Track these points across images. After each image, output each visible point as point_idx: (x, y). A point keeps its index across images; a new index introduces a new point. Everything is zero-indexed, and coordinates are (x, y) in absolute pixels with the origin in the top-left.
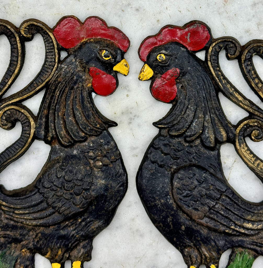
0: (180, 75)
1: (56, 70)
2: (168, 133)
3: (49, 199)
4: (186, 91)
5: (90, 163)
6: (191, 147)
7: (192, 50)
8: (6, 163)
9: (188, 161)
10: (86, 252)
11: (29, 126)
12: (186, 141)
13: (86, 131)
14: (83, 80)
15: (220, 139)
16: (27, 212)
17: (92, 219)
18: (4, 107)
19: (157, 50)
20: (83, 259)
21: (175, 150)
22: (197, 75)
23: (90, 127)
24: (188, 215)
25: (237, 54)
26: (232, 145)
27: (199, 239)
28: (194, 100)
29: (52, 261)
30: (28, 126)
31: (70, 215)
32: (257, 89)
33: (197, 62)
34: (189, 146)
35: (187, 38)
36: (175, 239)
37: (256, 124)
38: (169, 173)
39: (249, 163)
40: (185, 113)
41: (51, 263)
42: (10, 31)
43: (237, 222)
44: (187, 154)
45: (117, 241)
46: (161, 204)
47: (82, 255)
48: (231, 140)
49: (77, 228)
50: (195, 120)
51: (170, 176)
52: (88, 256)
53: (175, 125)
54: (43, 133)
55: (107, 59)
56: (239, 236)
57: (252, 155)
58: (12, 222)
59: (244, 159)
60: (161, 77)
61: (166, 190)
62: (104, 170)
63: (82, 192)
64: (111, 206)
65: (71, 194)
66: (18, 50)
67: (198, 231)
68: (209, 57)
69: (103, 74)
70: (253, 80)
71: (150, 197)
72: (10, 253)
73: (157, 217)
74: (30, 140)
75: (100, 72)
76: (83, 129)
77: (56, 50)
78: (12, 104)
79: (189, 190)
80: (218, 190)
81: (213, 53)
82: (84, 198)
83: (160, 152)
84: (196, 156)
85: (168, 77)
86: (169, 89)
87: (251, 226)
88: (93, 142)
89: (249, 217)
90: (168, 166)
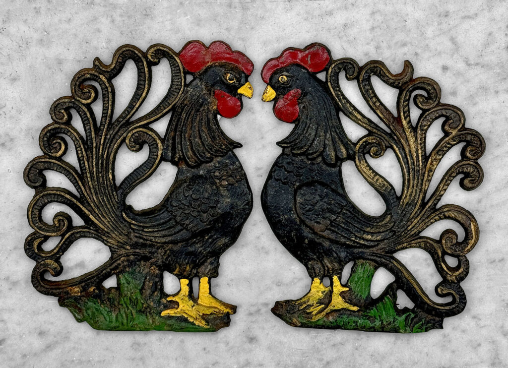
0: (301, 96)
1: (182, 93)
2: (291, 151)
3: (177, 217)
4: (307, 111)
5: (216, 183)
6: (313, 164)
7: (312, 71)
8: (135, 184)
9: (311, 178)
10: (213, 268)
11: (157, 148)
12: (308, 159)
13: (212, 151)
14: (208, 103)
15: (340, 156)
16: (156, 229)
17: (219, 236)
18: (132, 130)
19: (279, 72)
20: (210, 275)
21: (298, 168)
22: (318, 95)
23: (216, 148)
24: (311, 228)
25: (355, 74)
26: (353, 162)
27: (322, 251)
28: (315, 119)
29: (180, 277)
30: (155, 148)
31: (197, 231)
32: (374, 108)
33: (318, 83)
34: (311, 164)
35: (307, 60)
37: (374, 141)
38: (292, 190)
39: (368, 179)
40: (307, 132)
41: (179, 279)
42: (138, 56)
43: (357, 234)
44: (310, 171)
45: (243, 258)
46: (285, 219)
47: (209, 271)
48: (351, 157)
49: (204, 245)
50: (316, 138)
51: (293, 193)
52: (214, 272)
53: (297, 143)
54: (170, 154)
55: (231, 82)
56: (359, 248)
57: (371, 171)
58: (141, 240)
59: (364, 174)
60: (283, 97)
61: (290, 206)
62: (230, 189)
63: (208, 210)
64: (236, 223)
65: (198, 212)
66: (145, 74)
67: (320, 244)
68: (329, 78)
69: (228, 97)
70: (371, 99)
71: (275, 213)
72: (140, 271)
73: (281, 232)
74: (157, 161)
75: (225, 95)
76: (209, 150)
77: (182, 74)
78: (140, 127)
79: (311, 205)
80: (339, 204)
81: (333, 74)
82: (211, 215)
83: (283, 170)
84: (318, 173)
85: (290, 97)
86: (291, 109)
87: (370, 237)
88: (219, 163)
89: (368, 229)
90: (291, 183)
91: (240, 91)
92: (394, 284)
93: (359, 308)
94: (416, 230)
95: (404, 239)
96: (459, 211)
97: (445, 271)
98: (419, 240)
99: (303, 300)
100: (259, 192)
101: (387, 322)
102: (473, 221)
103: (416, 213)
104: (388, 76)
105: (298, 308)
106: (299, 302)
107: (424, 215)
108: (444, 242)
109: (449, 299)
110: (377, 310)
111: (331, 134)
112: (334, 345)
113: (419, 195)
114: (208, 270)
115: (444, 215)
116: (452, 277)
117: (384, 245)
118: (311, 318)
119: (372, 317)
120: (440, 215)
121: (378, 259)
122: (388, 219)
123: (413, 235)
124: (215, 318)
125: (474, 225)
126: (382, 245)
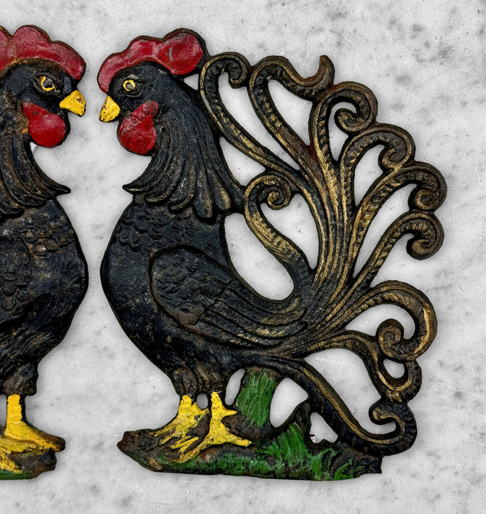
0: (159, 112)
2: (145, 199)
4: (169, 135)
5: (28, 249)
6: (180, 219)
7: (177, 72)
9: (175, 241)
10: (27, 381)
12: (171, 212)
13: (21, 199)
14: (14, 123)
15: (221, 207)
17: (33, 331)
19: (123, 74)
20: (23, 392)
21: (155, 225)
22: (185, 111)
23: (27, 194)
24: (174, 320)
25: (243, 77)
26: (242, 216)
27: (193, 354)
28: (181, 148)
32: (273, 130)
33: (184, 91)
34: (176, 219)
35: (168, 56)
36: (158, 357)
37: (273, 182)
38: (146, 260)
39: (265, 242)
40: (168, 168)
43: (246, 328)
44: (174, 230)
46: (136, 305)
47: (20, 386)
48: (236, 208)
49: (11, 345)
50: (183, 179)
51: (148, 263)
52: (29, 387)
53: (154, 187)
55: (48, 89)
56: (251, 348)
57: (270, 230)
59: (258, 235)
60: (131, 115)
61: (143, 284)
62: (50, 258)
63: (15, 291)
64: (61, 311)
67: (190, 343)
68: (202, 84)
69: (45, 113)
70: (267, 117)
71: (120, 295)
73: (130, 325)
75: (40, 111)
76: (15, 197)
79: (175, 283)
80: (219, 282)
81: (208, 78)
82: (18, 299)
83: (133, 229)
84: (186, 233)
85: (141, 115)
86: (143, 133)
87: (268, 332)
88: (32, 217)
89: (264, 320)
90: (145, 249)
91: (63, 104)
92: (306, 404)
93: (250, 443)
94: (339, 321)
95: (320, 335)
96: (406, 292)
97: (384, 385)
98: (343, 337)
99: (166, 430)
100: (98, 262)
101: (293, 463)
102: (426, 307)
103: (338, 295)
104: (293, 81)
105: (158, 443)
106: (159, 432)
107: (350, 297)
108: (381, 339)
109: (390, 428)
110: (279, 445)
111: (206, 171)
112: (216, 498)
113: (344, 267)
114: (18, 384)
115: (383, 298)
116: (395, 394)
117: (289, 344)
118: (178, 458)
119: (271, 456)
120: (375, 298)
121: (281, 366)
122: (294, 305)
123: (334, 328)
124: (31, 458)
125: (428, 313)
126: (286, 345)
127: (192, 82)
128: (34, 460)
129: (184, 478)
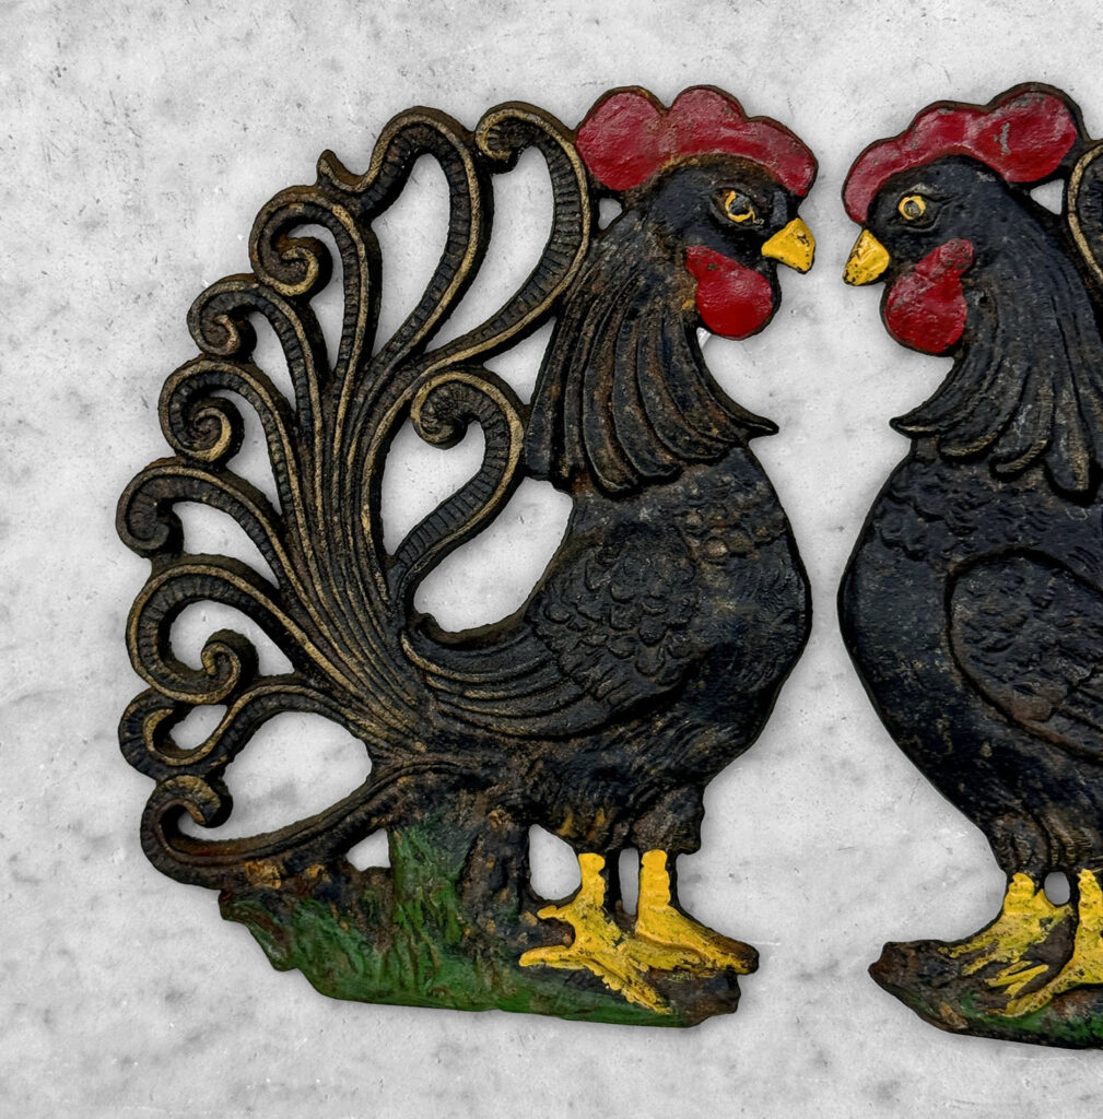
0: (974, 262)
1: (585, 258)
2: (938, 449)
3: (565, 656)
4: (996, 312)
5: (690, 548)
6: (1015, 493)
7: (1016, 180)
8: (438, 547)
9: (1003, 539)
10: (682, 823)
11: (506, 435)
12: (996, 476)
13: (677, 446)
14: (667, 288)
16: (501, 693)
17: (698, 720)
18: (431, 377)
19: (899, 183)
20: (673, 846)
21: (959, 505)
22: (1032, 259)
23: (689, 435)
24: (1000, 709)
27: (1039, 785)
28: (1021, 340)
29: (579, 846)
30: (502, 435)
31: (626, 704)
33: (1032, 217)
34: (1006, 492)
35: (998, 142)
36: (962, 786)
38: (939, 578)
40: (992, 384)
41: (578, 852)
42: (448, 143)
44: (1001, 516)
45: (780, 795)
46: (915, 673)
47: (669, 831)
49: (651, 747)
50: (1025, 406)
51: (943, 586)
52: (687, 836)
53: (959, 422)
54: (546, 455)
55: (740, 218)
58: (459, 727)
60: (914, 270)
61: (931, 631)
62: (735, 570)
63: (663, 636)
64: (756, 681)
65: (631, 640)
66: (469, 200)
67: (1034, 761)
68: (1072, 202)
69: (731, 268)
71: (881, 653)
72: (456, 821)
73: (902, 716)
74: (507, 477)
75: (720, 261)
76: (666, 442)
77: (584, 198)
78: (454, 367)
79: (1004, 630)
81: (1086, 188)
82: (670, 653)
83: (911, 512)
84: (1028, 522)
85: (936, 269)
86: (940, 308)
88: (699, 482)
90: (937, 556)
91: (768, 249)
99: (977, 944)
100: (832, 580)
105: (959, 973)
106: (961, 949)
111: (1076, 390)
112: (1086, 1098)
114: (665, 828)
118: (1004, 1007)
124: (687, 982)
127: (1049, 197)
128: (696, 988)
129: (1014, 1052)
